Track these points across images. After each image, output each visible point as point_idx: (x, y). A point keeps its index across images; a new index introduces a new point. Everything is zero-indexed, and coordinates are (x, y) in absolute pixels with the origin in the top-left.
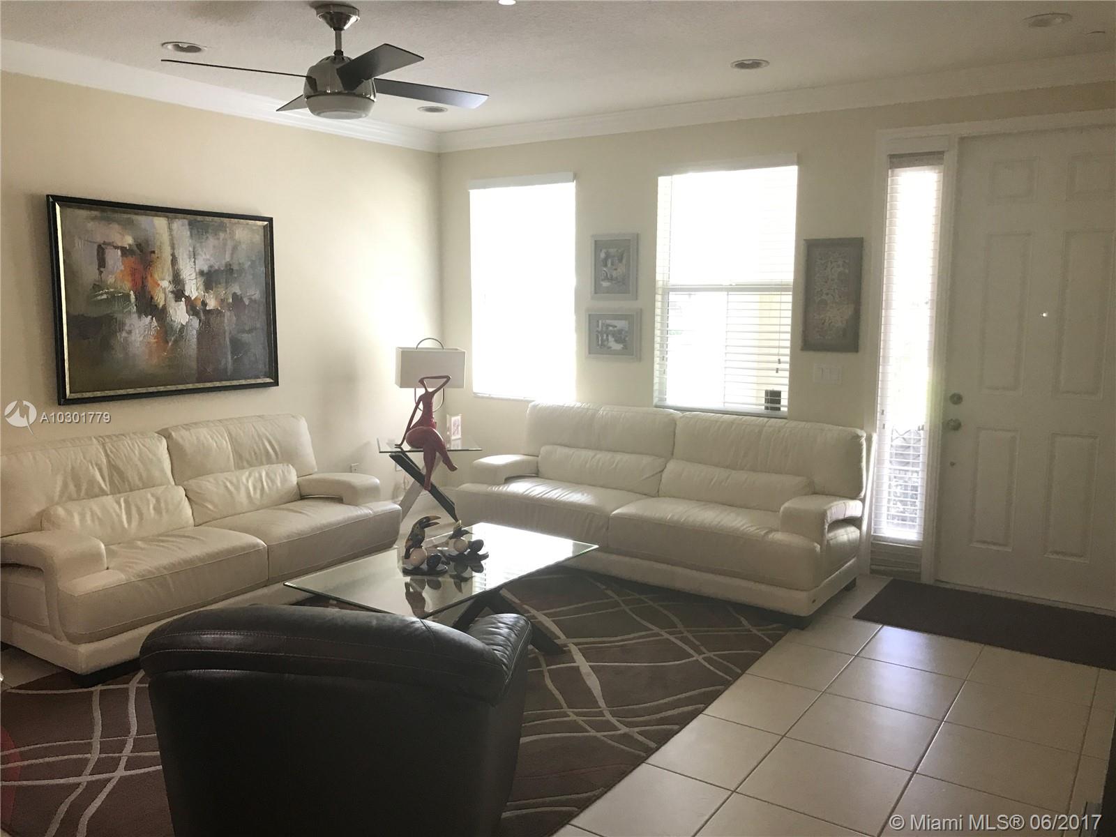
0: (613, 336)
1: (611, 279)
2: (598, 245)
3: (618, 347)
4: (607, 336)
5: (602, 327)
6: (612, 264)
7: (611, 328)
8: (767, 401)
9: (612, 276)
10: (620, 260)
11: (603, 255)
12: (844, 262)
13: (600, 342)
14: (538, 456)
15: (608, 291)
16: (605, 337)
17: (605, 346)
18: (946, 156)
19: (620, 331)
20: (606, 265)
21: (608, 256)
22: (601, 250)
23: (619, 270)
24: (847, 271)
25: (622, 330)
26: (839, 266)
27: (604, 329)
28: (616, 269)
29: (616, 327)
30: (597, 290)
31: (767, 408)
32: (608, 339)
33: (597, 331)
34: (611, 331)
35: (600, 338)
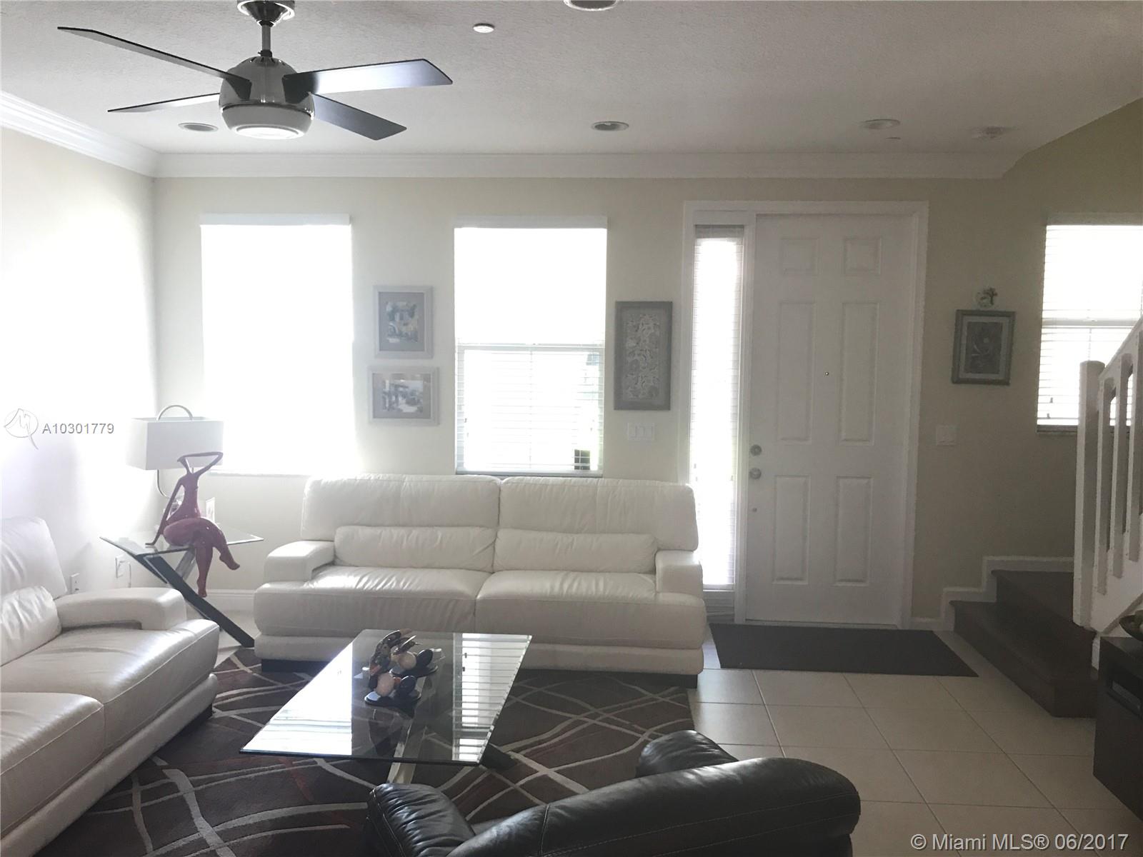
0: (404, 396)
1: (400, 335)
2: (384, 297)
3: (412, 409)
4: (397, 397)
5: (390, 388)
6: (401, 318)
7: (401, 389)
8: (577, 461)
9: (400, 331)
10: (412, 315)
11: (389, 309)
12: (655, 324)
13: (387, 405)
14: (333, 541)
15: (396, 348)
16: (394, 398)
17: (394, 409)
18: (747, 231)
19: (413, 393)
20: (393, 319)
21: (395, 310)
22: (387, 303)
23: (410, 326)
24: (658, 333)
25: (415, 391)
26: (649, 328)
27: (393, 389)
28: (406, 324)
29: (407, 387)
30: (384, 347)
31: (577, 468)
32: (397, 401)
33: (385, 393)
34: (401, 392)
35: (387, 400)
